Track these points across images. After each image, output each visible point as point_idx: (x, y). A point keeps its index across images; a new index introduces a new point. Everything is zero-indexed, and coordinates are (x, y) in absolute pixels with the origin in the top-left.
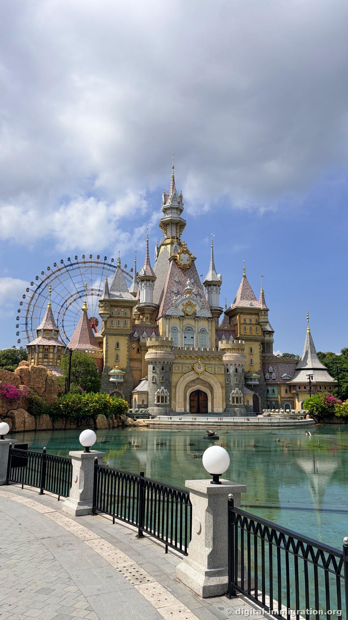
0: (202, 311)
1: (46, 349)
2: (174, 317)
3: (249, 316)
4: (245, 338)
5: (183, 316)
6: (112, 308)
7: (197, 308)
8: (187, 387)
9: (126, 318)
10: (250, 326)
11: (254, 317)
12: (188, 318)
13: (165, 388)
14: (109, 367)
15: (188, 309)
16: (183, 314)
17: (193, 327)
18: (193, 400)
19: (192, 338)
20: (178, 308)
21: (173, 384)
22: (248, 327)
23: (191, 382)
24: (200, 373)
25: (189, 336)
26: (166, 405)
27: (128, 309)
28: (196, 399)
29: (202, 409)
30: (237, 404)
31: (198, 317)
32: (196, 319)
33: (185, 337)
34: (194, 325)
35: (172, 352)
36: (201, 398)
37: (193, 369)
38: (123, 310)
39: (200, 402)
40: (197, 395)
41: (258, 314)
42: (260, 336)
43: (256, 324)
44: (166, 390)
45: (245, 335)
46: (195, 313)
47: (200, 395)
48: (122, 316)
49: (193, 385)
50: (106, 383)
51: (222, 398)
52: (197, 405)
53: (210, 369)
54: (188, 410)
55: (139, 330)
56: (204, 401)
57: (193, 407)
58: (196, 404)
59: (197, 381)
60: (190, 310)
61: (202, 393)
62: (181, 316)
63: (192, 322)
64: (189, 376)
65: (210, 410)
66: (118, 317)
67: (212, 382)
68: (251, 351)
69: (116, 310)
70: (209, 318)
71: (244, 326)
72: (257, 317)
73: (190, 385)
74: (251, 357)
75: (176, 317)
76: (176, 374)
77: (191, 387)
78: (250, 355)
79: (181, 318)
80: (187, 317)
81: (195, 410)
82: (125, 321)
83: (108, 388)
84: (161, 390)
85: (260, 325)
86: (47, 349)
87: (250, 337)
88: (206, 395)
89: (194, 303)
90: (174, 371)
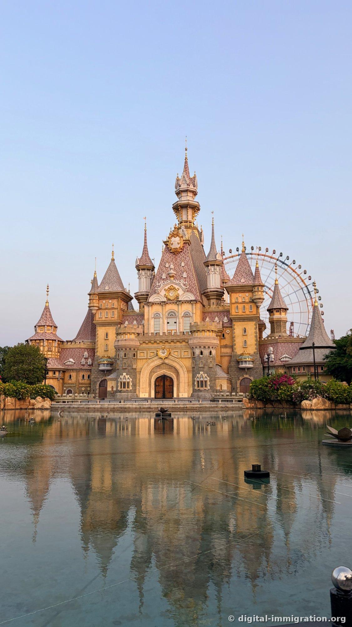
0: (185, 294)
1: (37, 343)
2: (156, 304)
3: (242, 294)
4: (237, 319)
5: (164, 302)
6: (100, 301)
7: (180, 292)
8: (152, 372)
9: (113, 308)
10: (243, 305)
11: (247, 294)
12: (171, 303)
13: (127, 374)
14: (99, 356)
15: (171, 294)
16: (165, 300)
17: (176, 312)
18: (159, 386)
19: (175, 323)
20: (160, 294)
21: (137, 370)
22: (240, 306)
23: (156, 368)
24: (163, 358)
25: (172, 321)
26: (128, 390)
27: (115, 300)
28: (162, 384)
29: (167, 395)
30: (202, 389)
31: (180, 301)
32: (178, 303)
33: (168, 323)
34: (177, 310)
35: (137, 339)
36: (167, 383)
37: (157, 355)
38: (110, 301)
39: (166, 387)
40: (163, 380)
41: (253, 290)
42: (254, 315)
43: (250, 302)
44: (128, 376)
45: (237, 315)
46: (177, 297)
47: (166, 380)
48: (110, 307)
49: (159, 370)
50: (96, 372)
51: (188, 382)
52: (163, 390)
53: (176, 353)
54: (153, 396)
55: (131, 319)
56: (169, 386)
57: (159, 392)
58: (161, 389)
59: (162, 366)
60: (173, 294)
61: (168, 378)
62: (162, 302)
63: (174, 307)
64: (153, 361)
65: (175, 396)
66: (106, 309)
67: (178, 367)
68: (245, 331)
69: (104, 302)
70: (191, 300)
71: (236, 305)
72: (251, 293)
73: (155, 370)
74: (245, 338)
75: (158, 304)
76: (141, 360)
77: (156, 372)
78: (244, 337)
79: (163, 304)
80: (169, 302)
81: (160, 395)
82: (113, 311)
83: (98, 376)
84: (123, 376)
85: (254, 302)
86: (39, 343)
87: (243, 316)
88: (171, 380)
89: (177, 287)
90: (138, 358)
